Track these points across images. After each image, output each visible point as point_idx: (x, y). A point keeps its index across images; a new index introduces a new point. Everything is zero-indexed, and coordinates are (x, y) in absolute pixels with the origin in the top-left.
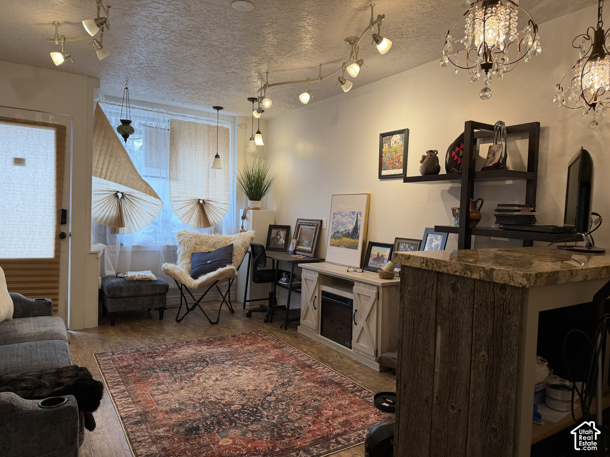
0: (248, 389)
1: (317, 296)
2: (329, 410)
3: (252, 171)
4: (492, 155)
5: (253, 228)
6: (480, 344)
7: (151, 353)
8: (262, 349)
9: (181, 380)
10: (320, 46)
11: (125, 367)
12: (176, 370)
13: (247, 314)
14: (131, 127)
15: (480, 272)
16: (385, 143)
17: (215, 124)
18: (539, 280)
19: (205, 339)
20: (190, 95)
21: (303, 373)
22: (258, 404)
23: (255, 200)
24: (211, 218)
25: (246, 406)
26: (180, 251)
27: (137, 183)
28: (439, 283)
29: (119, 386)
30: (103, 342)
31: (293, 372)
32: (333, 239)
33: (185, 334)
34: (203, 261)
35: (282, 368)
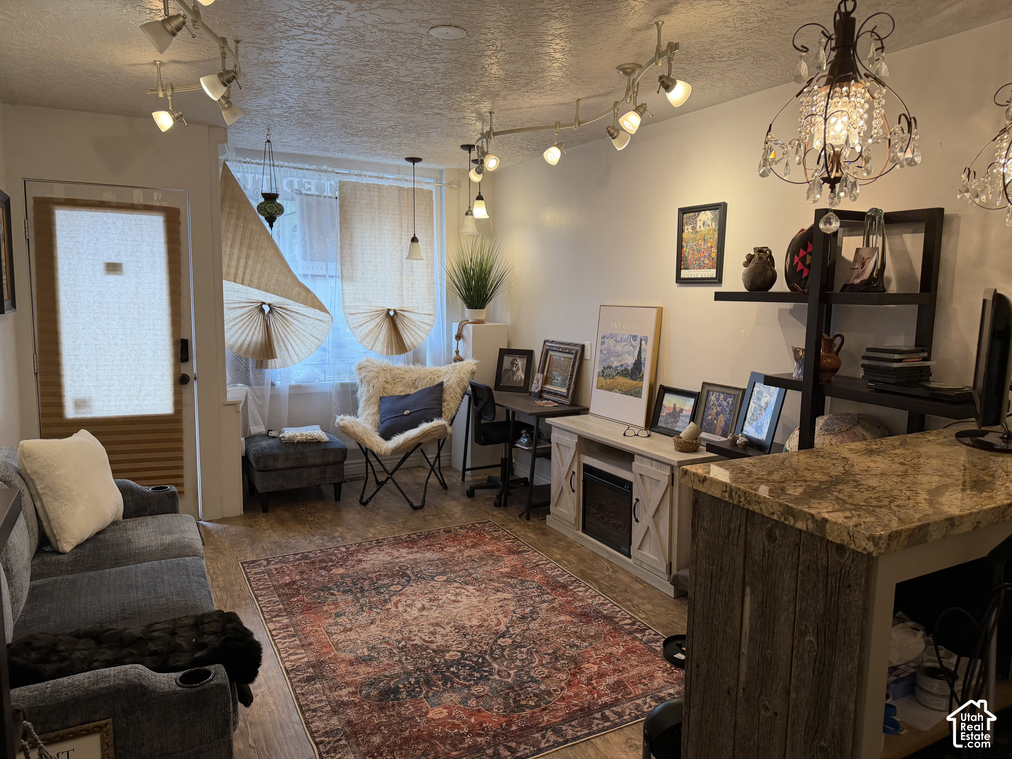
0: (470, 624)
1: (576, 472)
2: (593, 663)
3: (471, 260)
4: (861, 264)
5: (475, 356)
6: (806, 625)
7: (325, 561)
8: (491, 554)
9: (370, 609)
10: (575, 77)
11: (286, 585)
12: (362, 591)
13: (467, 492)
14: (279, 205)
15: (807, 522)
16: (687, 223)
17: (409, 185)
18: (895, 542)
19: (404, 535)
20: (368, 145)
21: (555, 599)
22: (486, 651)
23: (476, 308)
24: (408, 339)
25: (468, 655)
26: (362, 394)
27: (293, 289)
28: (749, 523)
29: (280, 618)
30: (253, 541)
31: (538, 595)
32: (602, 378)
33: (374, 527)
34: (397, 412)
35: (522, 590)
